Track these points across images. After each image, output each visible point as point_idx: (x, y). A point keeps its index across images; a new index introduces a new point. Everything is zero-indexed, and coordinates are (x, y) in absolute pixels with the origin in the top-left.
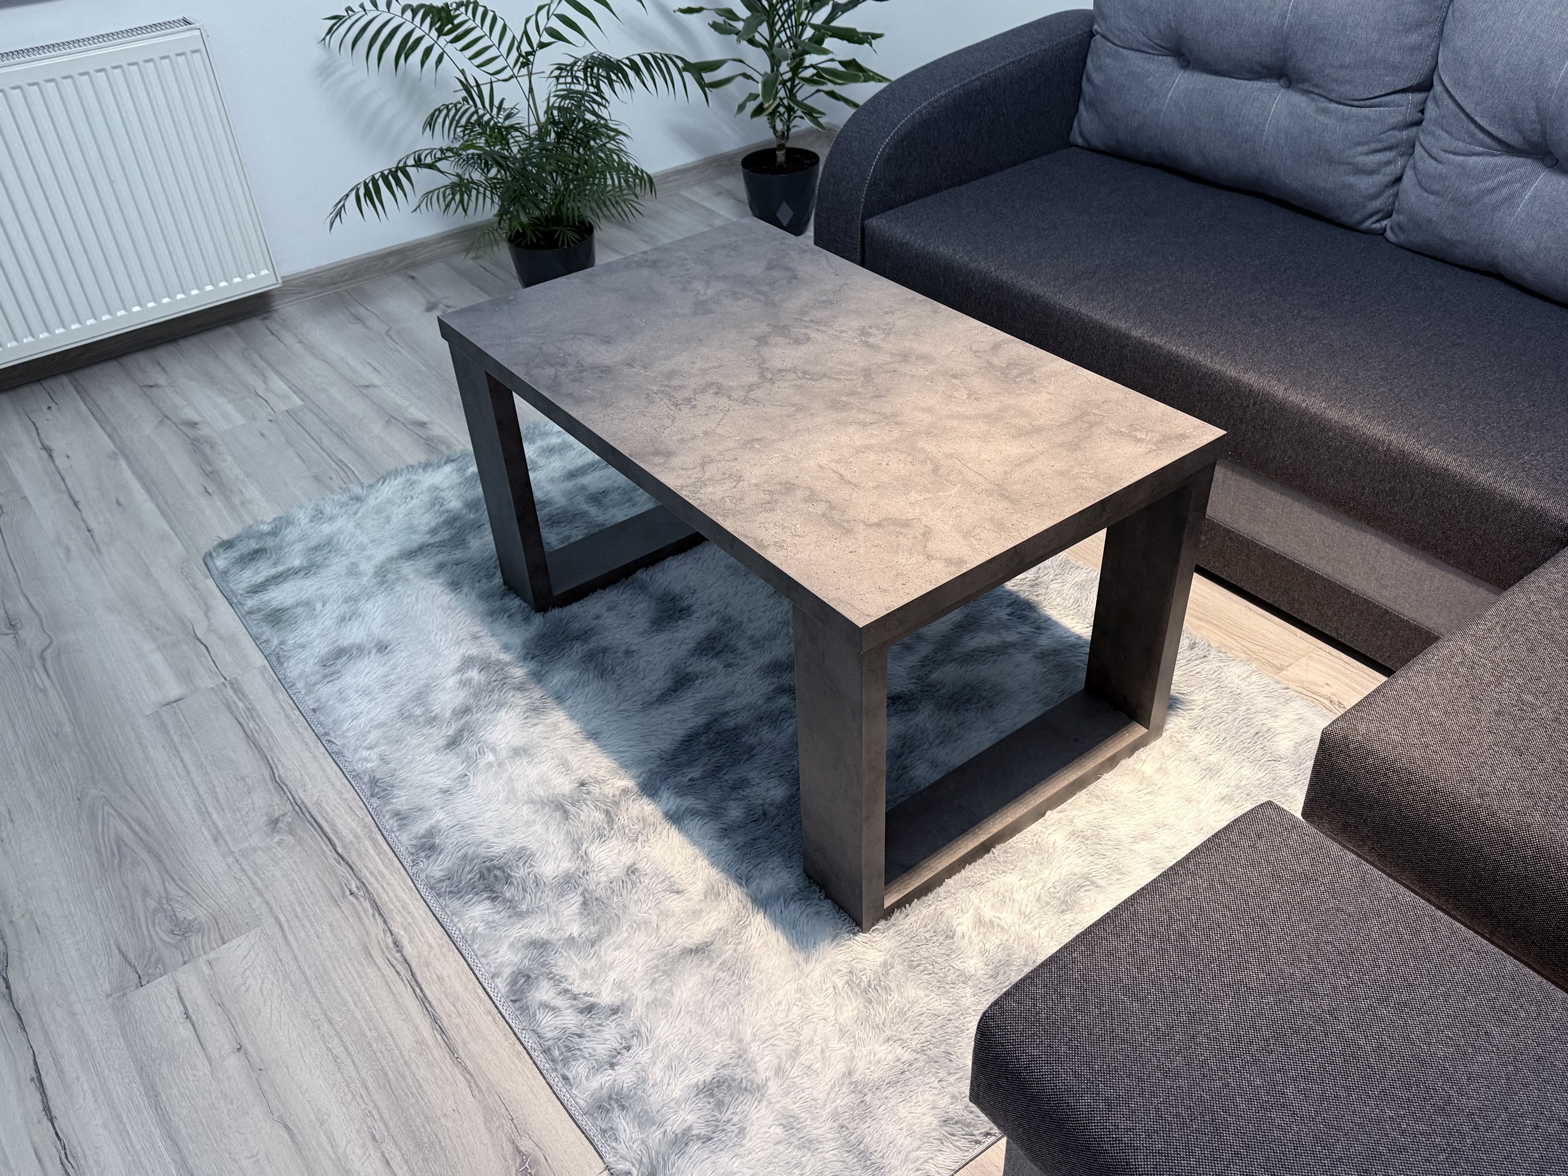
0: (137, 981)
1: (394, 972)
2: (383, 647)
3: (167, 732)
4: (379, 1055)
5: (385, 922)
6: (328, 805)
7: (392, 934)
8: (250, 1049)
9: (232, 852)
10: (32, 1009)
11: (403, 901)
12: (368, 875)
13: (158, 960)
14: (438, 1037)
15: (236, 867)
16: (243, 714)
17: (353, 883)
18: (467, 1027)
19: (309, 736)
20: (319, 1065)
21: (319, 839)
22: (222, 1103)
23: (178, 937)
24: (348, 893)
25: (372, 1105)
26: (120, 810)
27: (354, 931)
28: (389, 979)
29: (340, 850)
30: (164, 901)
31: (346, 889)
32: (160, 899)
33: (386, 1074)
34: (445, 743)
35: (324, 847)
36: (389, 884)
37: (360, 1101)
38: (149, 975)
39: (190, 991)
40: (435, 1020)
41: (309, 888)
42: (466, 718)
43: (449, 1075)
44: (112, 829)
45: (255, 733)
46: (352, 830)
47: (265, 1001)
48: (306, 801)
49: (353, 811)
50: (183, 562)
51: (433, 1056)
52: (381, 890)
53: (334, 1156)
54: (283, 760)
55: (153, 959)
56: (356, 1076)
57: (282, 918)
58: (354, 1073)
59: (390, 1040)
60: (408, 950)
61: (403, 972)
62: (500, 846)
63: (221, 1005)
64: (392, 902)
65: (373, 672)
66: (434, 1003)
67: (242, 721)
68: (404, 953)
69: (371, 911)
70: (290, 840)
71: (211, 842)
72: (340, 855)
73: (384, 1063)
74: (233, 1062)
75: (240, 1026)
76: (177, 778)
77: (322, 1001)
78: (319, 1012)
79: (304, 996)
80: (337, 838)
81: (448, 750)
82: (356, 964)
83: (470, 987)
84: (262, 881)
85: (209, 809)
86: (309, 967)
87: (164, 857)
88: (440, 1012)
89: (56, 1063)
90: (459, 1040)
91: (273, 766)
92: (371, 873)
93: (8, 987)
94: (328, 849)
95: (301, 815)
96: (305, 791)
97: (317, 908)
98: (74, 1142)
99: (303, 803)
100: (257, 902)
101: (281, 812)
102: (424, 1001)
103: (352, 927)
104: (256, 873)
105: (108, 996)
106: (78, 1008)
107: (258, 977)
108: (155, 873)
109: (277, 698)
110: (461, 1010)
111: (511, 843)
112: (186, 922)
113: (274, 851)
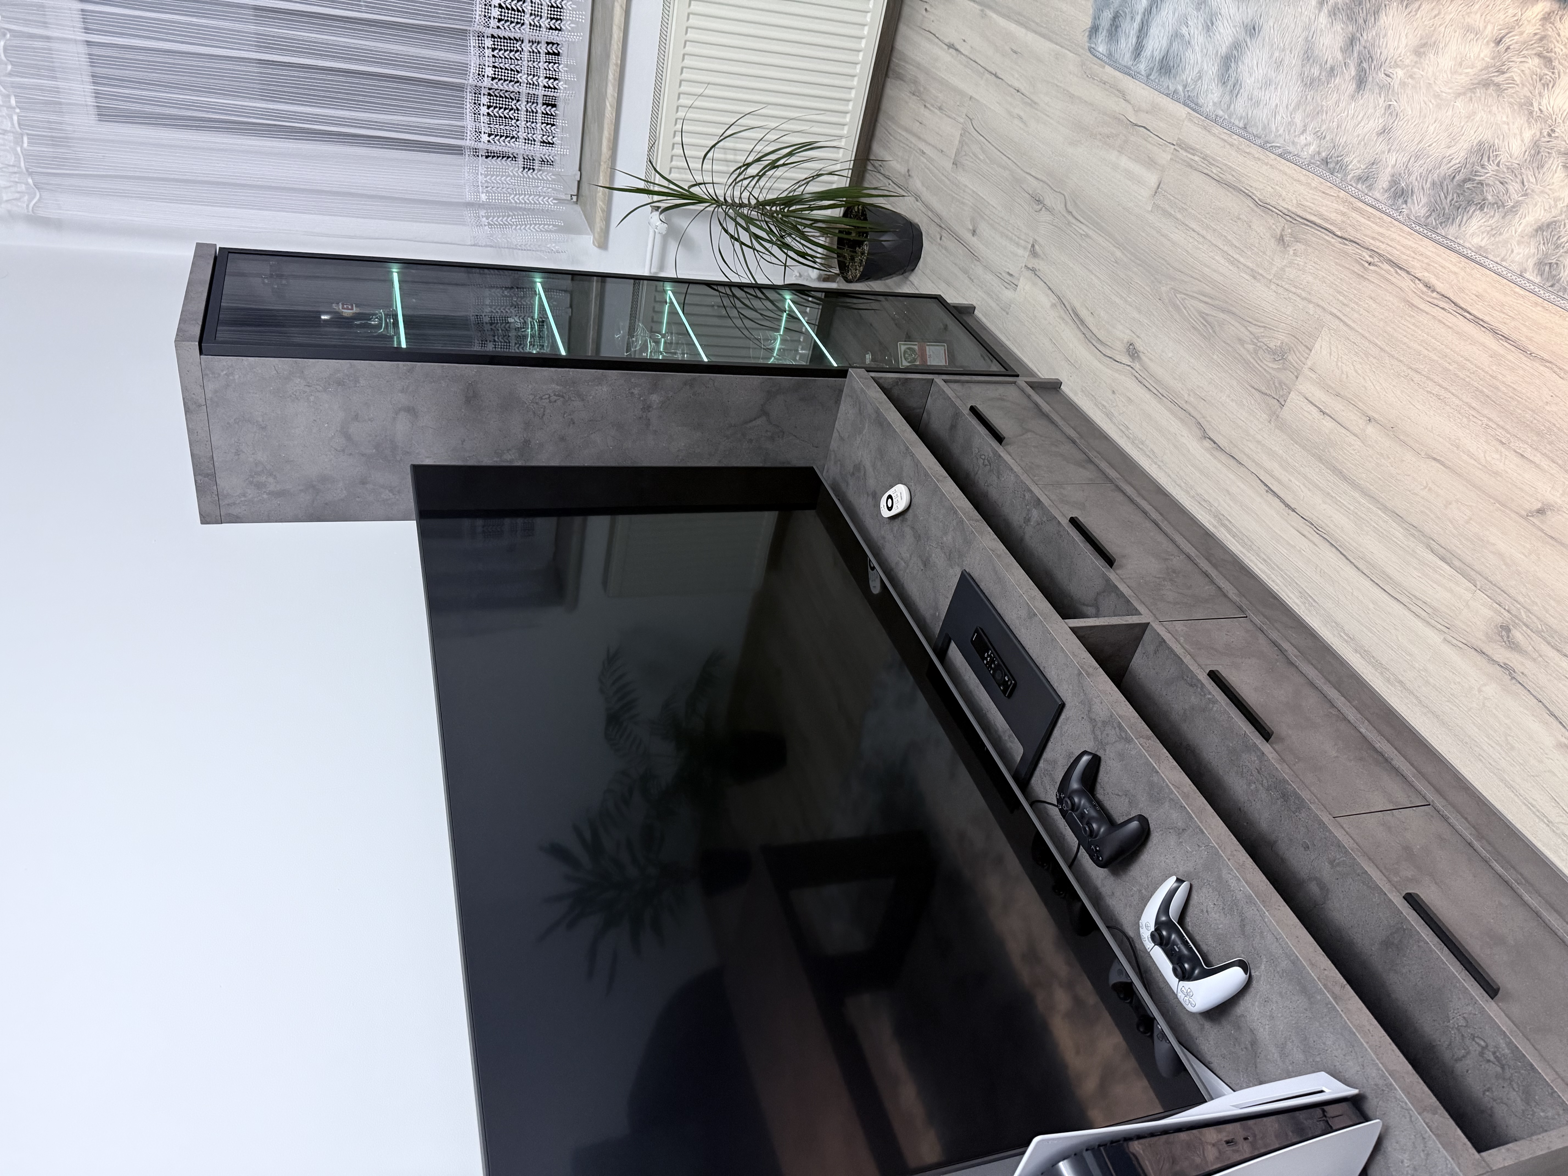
0: (1278, 404)
1: (1440, 310)
2: (1252, 30)
3: (1171, 215)
4: (1467, 379)
5: (1408, 273)
6: (1307, 201)
7: (1419, 280)
8: (1376, 416)
9: (1271, 281)
10: (1236, 449)
11: (1412, 248)
12: (1371, 241)
13: (1280, 384)
14: (1506, 344)
15: (1280, 290)
16: (1202, 164)
17: (1364, 254)
18: (1525, 325)
19: (1255, 151)
20: (1429, 407)
21: (1319, 233)
22: (1383, 460)
23: (1280, 362)
24: (1366, 265)
25: (1485, 419)
26: (1185, 292)
27: (1391, 293)
28: (1440, 318)
29: (1339, 233)
30: (1255, 341)
31: (1363, 263)
32: (1252, 341)
33: (1482, 392)
34: (1354, 86)
35: (1327, 237)
36: (1392, 240)
37: (1474, 420)
38: (1282, 396)
39: (1313, 395)
40: (1494, 332)
41: (1338, 278)
42: (1357, 48)
43: (1531, 371)
44: (1192, 309)
45: (1221, 175)
46: (1336, 211)
47: (1364, 379)
48: (1290, 208)
49: (1327, 194)
50: (1082, 66)
51: (1510, 361)
52: (1389, 248)
53: (1480, 466)
54: (1254, 185)
55: (1277, 384)
56: (1460, 403)
57: (1335, 311)
58: (1457, 402)
59: (1470, 364)
60: (1439, 286)
61: (1446, 306)
62: (1459, 153)
63: (1338, 395)
64: (1404, 254)
65: (1260, 60)
66: (1486, 319)
67: (1205, 171)
68: (1439, 290)
69: (1392, 270)
70: (1300, 247)
71: (1253, 281)
72: (1341, 237)
73: (1476, 384)
74: (1370, 429)
75: (1360, 403)
76: (1201, 246)
77: (1402, 359)
78: (1405, 369)
79: (1387, 362)
80: (1331, 224)
81: (1361, 92)
82: (1408, 319)
83: (1508, 291)
84: (1303, 290)
85: (1235, 256)
86: (1377, 338)
87: (1234, 309)
88: (1495, 324)
89: (1272, 476)
90: (1523, 339)
91: (1250, 194)
92: (1373, 238)
93: (1215, 443)
94: (1329, 238)
95: (1294, 222)
96: (1284, 200)
97: (1353, 290)
98: (1315, 519)
99: (1289, 211)
100: (1311, 308)
101: (1280, 228)
102: (1477, 321)
103: (1387, 290)
104: (1295, 287)
105: (1270, 422)
106: (1259, 437)
107: (1348, 363)
108: (1237, 324)
109: (1214, 135)
110: (1511, 314)
111: (1466, 146)
112: (1278, 348)
113: (1296, 262)
